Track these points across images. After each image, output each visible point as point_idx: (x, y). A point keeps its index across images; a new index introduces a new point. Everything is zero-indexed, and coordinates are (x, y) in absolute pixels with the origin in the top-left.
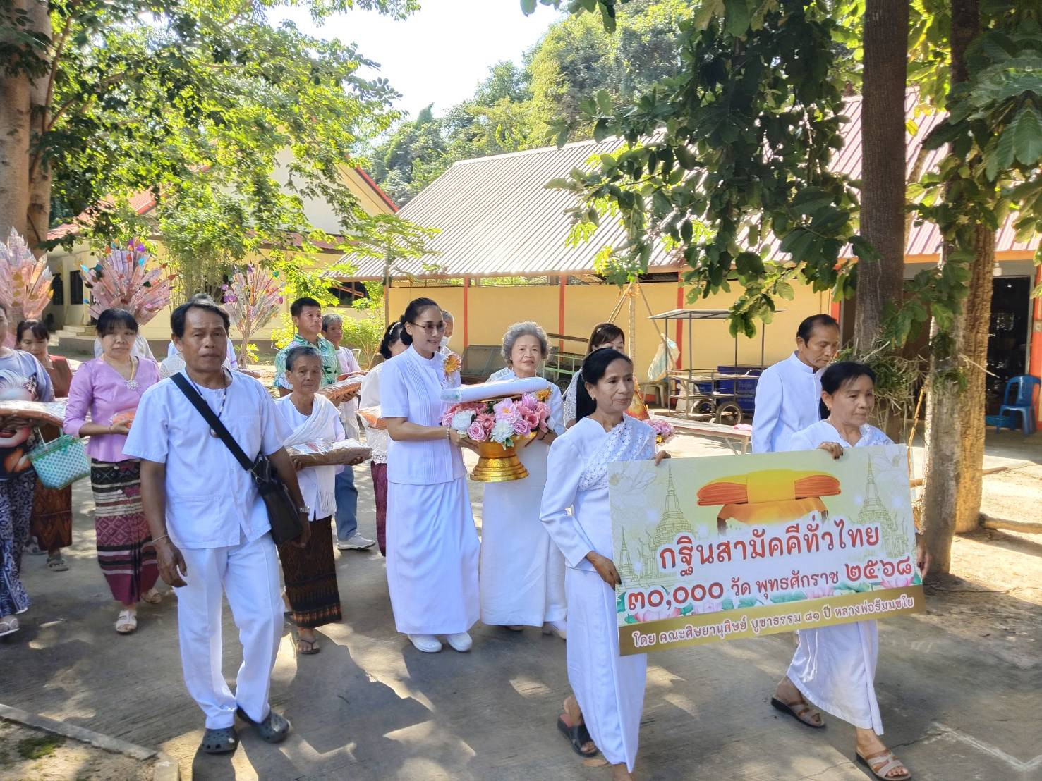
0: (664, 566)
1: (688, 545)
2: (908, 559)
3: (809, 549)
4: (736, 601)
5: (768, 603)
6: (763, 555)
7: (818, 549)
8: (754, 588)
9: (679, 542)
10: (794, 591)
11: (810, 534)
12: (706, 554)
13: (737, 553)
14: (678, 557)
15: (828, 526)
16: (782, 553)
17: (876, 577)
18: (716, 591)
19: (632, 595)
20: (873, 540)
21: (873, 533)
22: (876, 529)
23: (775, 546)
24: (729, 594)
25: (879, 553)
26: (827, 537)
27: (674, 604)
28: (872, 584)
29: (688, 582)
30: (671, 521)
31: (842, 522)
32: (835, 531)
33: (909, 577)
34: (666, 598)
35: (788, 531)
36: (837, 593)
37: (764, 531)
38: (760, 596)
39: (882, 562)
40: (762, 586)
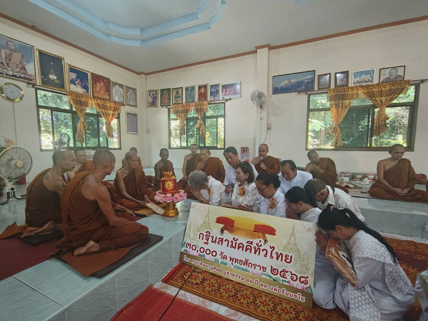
0: (199, 238)
1: (209, 235)
2: (307, 277)
3: (255, 253)
4: (220, 261)
5: (232, 267)
6: (235, 248)
7: (259, 254)
8: (228, 259)
9: (206, 232)
10: (245, 267)
11: (257, 247)
12: (214, 240)
13: (225, 243)
14: (205, 237)
15: (267, 247)
16: (243, 250)
17: (286, 278)
18: (214, 254)
19: (187, 243)
20: (288, 261)
21: (289, 258)
22: (291, 257)
23: (240, 246)
24: (218, 257)
25: (289, 267)
26: (265, 251)
27: (199, 252)
28: (283, 280)
29: (206, 247)
30: (206, 225)
31: (273, 247)
32: (269, 250)
33: (306, 286)
34: (197, 249)
35: (247, 243)
36: (264, 276)
37: (237, 239)
38: (230, 263)
39: (291, 272)
40: (231, 259)
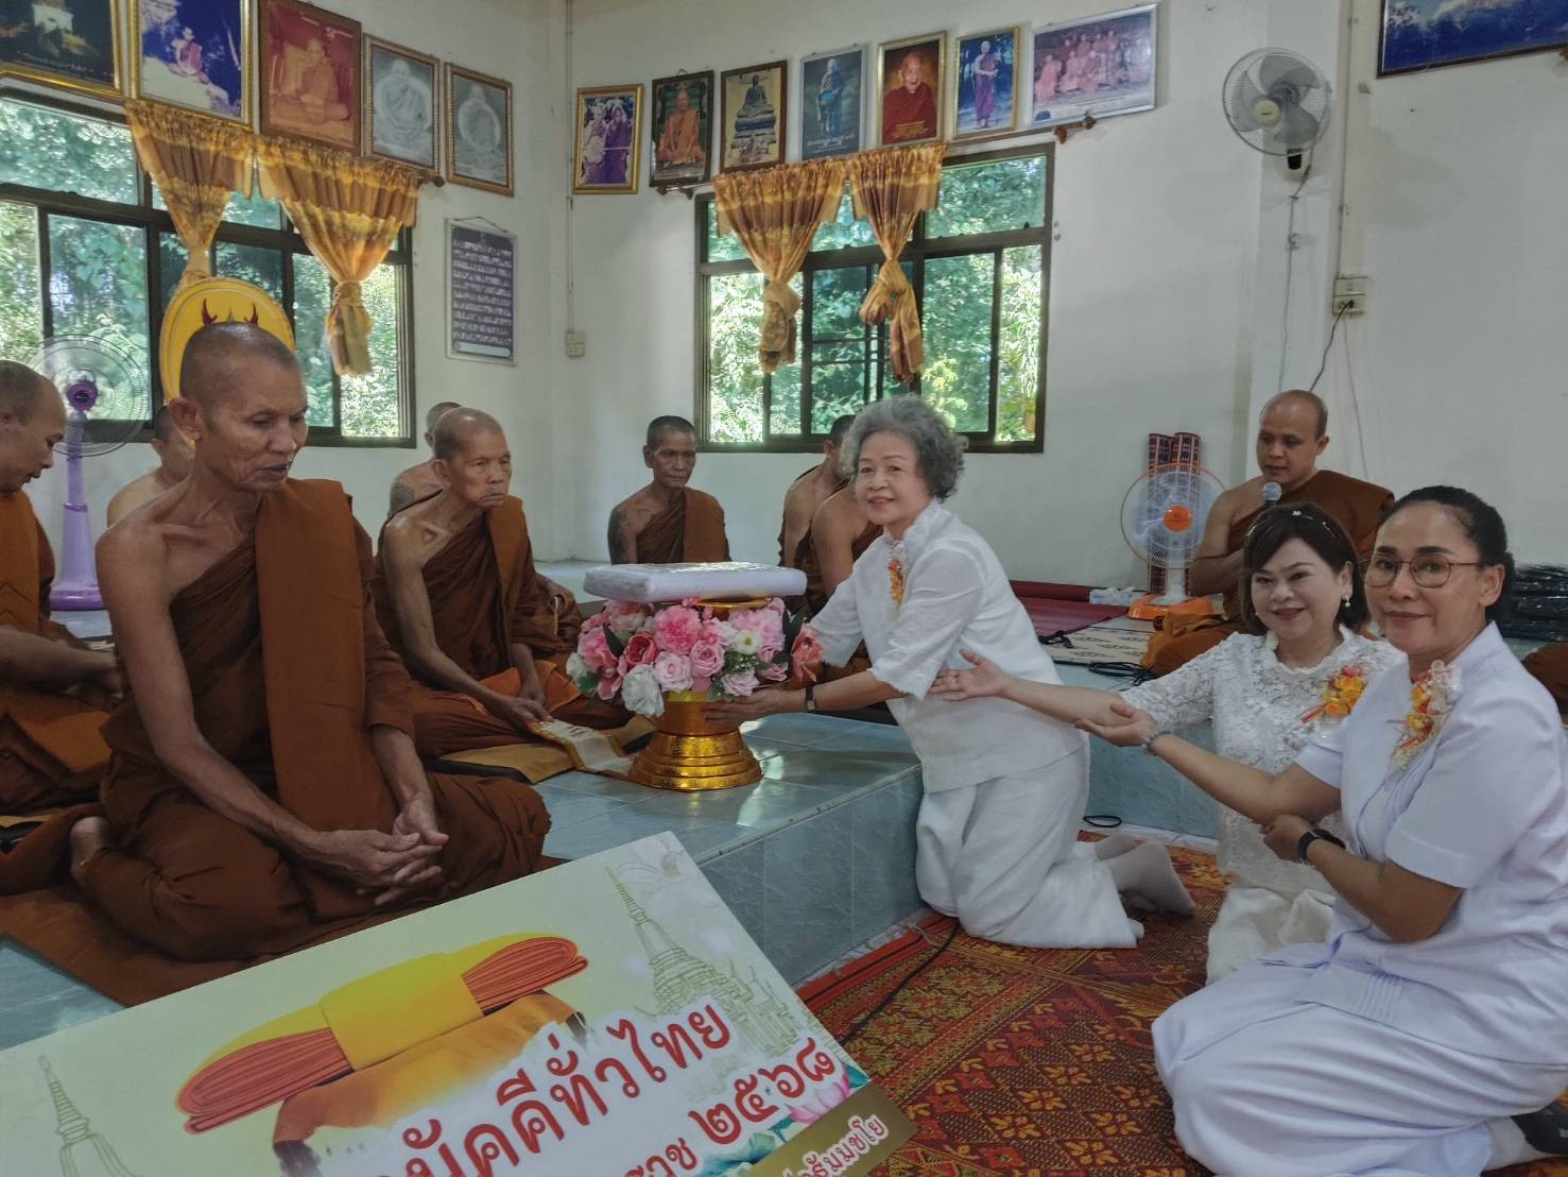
2: (812, 1045)
3: (582, 1118)
7: (603, 1109)
11: (565, 1081)
15: (597, 1046)
16: (515, 1159)
17: (773, 1109)
20: (716, 1036)
21: (709, 1022)
22: (709, 1009)
25: (747, 1057)
26: (610, 1072)
28: (777, 1128)
31: (625, 1024)
32: (621, 1050)
35: (502, 1098)
37: (436, 1127)
39: (762, 1072)
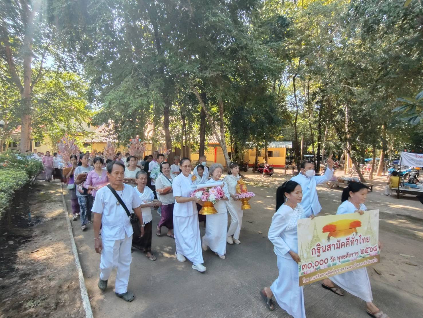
0: (313, 254)
1: (319, 246)
2: (376, 246)
3: (352, 245)
4: (331, 264)
5: (340, 263)
6: (339, 248)
7: (354, 245)
8: (336, 259)
9: (317, 246)
10: (346, 259)
11: (352, 240)
12: (324, 249)
13: (332, 248)
14: (317, 251)
15: (357, 237)
16: (344, 247)
17: (368, 252)
18: (326, 261)
19: (304, 265)
20: (368, 241)
22: (369, 237)
23: (343, 245)
24: (330, 262)
25: (369, 245)
26: (357, 241)
27: (315, 267)
28: (367, 255)
29: (319, 259)
30: (315, 239)
31: (361, 235)
33: (376, 252)
34: (313, 265)
35: (346, 239)
36: (358, 259)
37: (340, 240)
38: (338, 262)
39: (370, 247)
40: (338, 258)
